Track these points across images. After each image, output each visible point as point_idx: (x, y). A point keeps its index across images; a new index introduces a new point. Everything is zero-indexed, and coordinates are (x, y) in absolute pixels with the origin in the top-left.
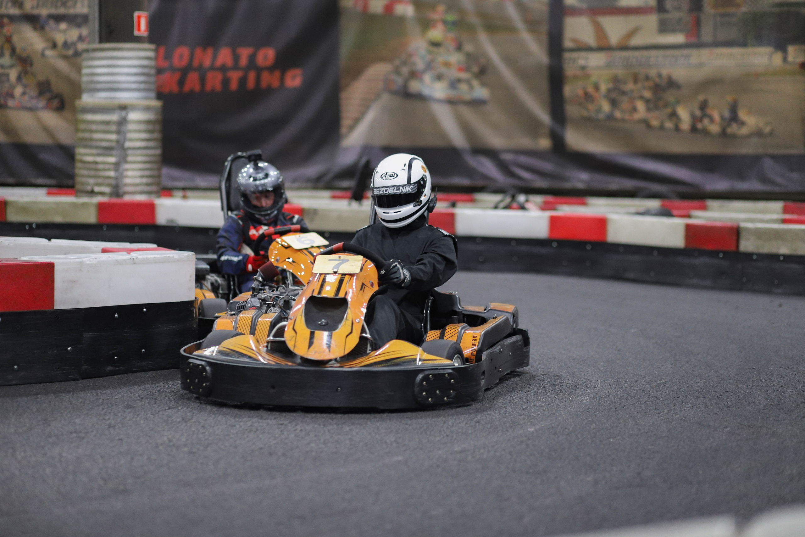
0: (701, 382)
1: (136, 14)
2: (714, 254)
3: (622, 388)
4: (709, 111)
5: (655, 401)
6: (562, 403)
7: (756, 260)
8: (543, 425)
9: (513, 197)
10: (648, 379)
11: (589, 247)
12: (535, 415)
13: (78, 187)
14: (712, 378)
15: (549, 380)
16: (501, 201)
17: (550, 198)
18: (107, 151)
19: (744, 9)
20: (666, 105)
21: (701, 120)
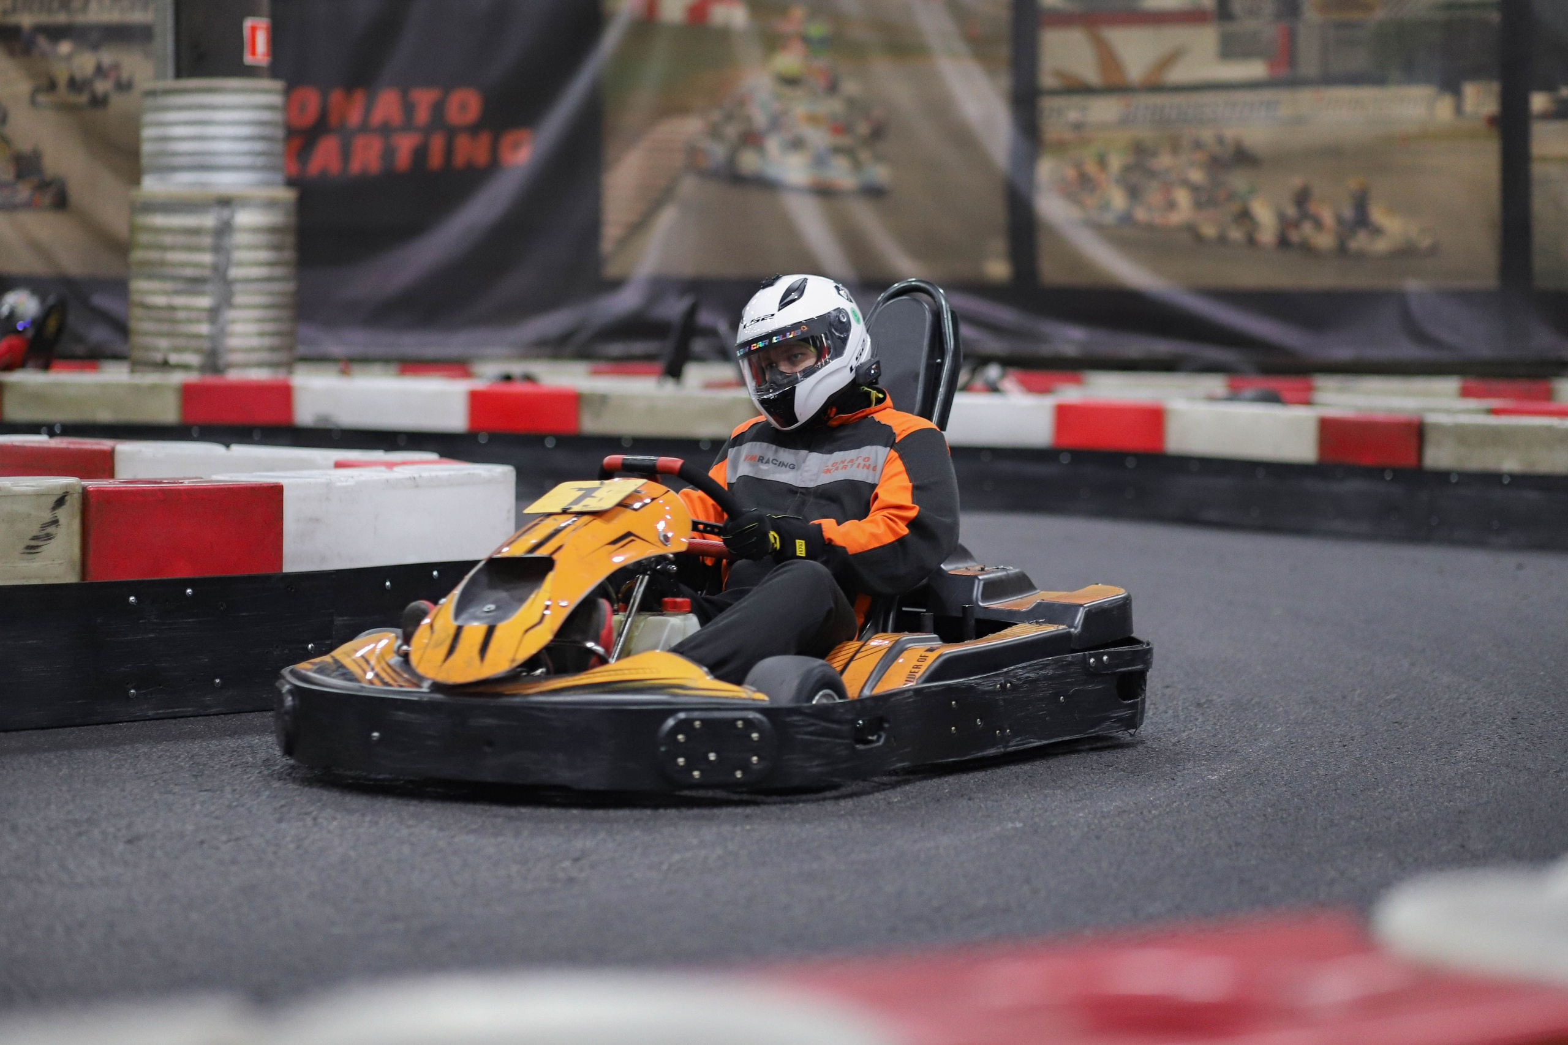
0: (1461, 696)
1: (248, 23)
2: (1374, 473)
3: (1326, 708)
4: (1313, 208)
7: (1456, 483)
9: (973, 372)
10: (1363, 692)
11: (1131, 463)
13: (138, 354)
18: (195, 284)
19: (1380, 14)
20: (1231, 196)
21: (1296, 224)
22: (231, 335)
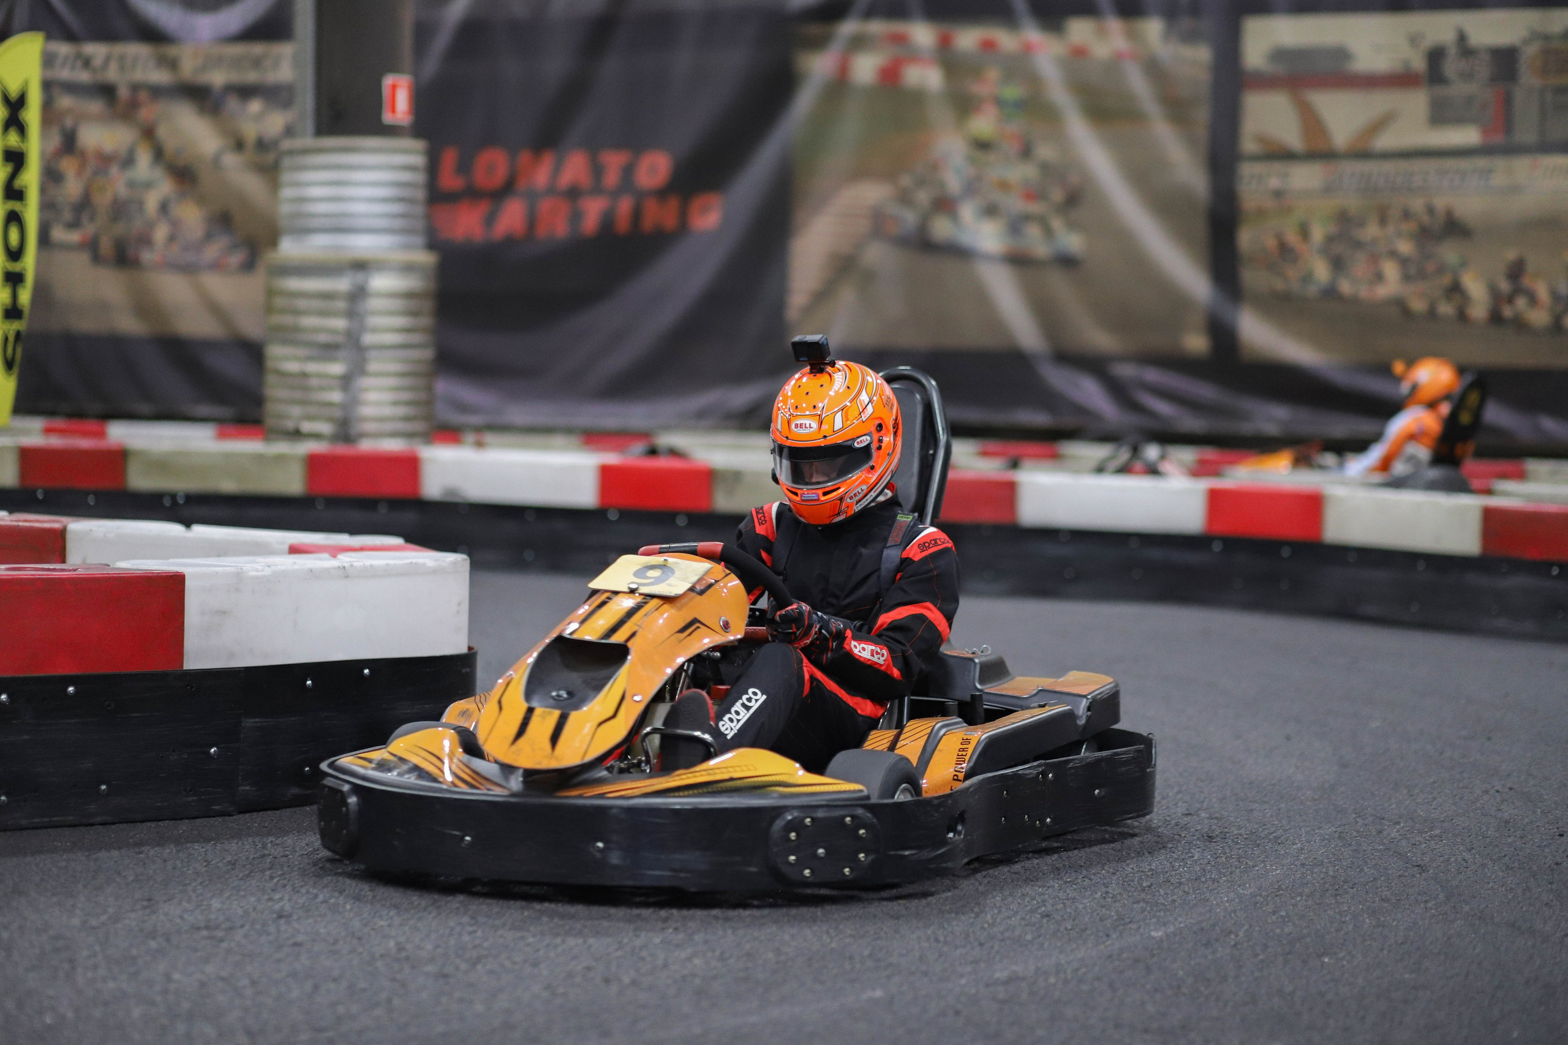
0: (1515, 834)
1: (388, 81)
2: (1540, 568)
3: (1350, 845)
4: (1526, 282)
5: (1418, 876)
6: (1225, 876)
8: (1182, 925)
9: (1136, 451)
10: (1405, 827)
11: (1286, 552)
12: (1167, 902)
13: (270, 422)
14: (1538, 826)
15: (1199, 827)
16: (1111, 458)
17: (1210, 453)
18: (328, 350)
20: (1441, 270)
21: (1510, 300)
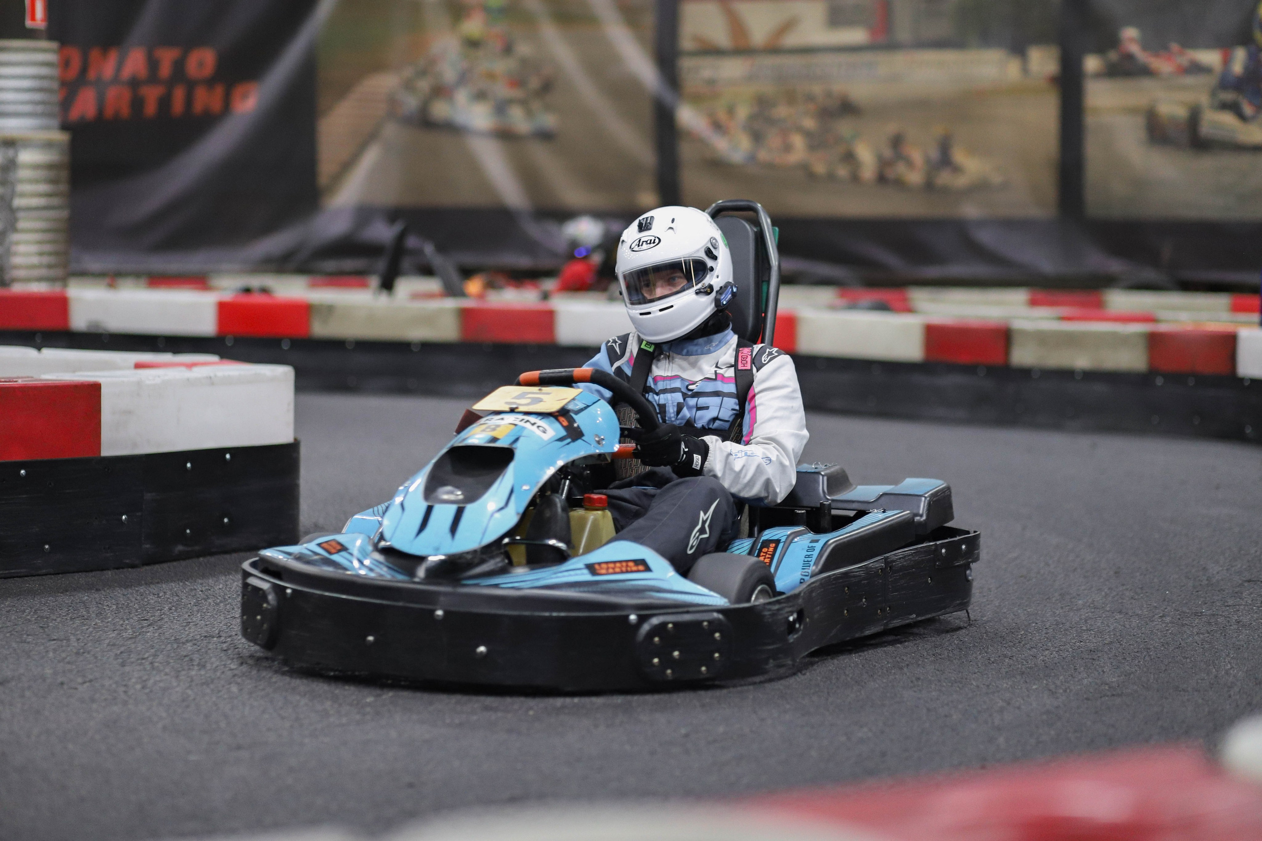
2: (969, 369)
4: (905, 150)
7: (1038, 379)
21: (892, 164)
22: (15, 254)
